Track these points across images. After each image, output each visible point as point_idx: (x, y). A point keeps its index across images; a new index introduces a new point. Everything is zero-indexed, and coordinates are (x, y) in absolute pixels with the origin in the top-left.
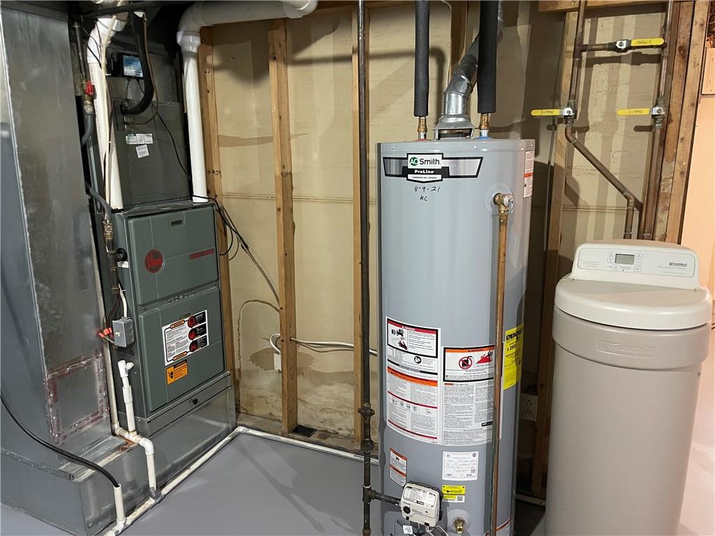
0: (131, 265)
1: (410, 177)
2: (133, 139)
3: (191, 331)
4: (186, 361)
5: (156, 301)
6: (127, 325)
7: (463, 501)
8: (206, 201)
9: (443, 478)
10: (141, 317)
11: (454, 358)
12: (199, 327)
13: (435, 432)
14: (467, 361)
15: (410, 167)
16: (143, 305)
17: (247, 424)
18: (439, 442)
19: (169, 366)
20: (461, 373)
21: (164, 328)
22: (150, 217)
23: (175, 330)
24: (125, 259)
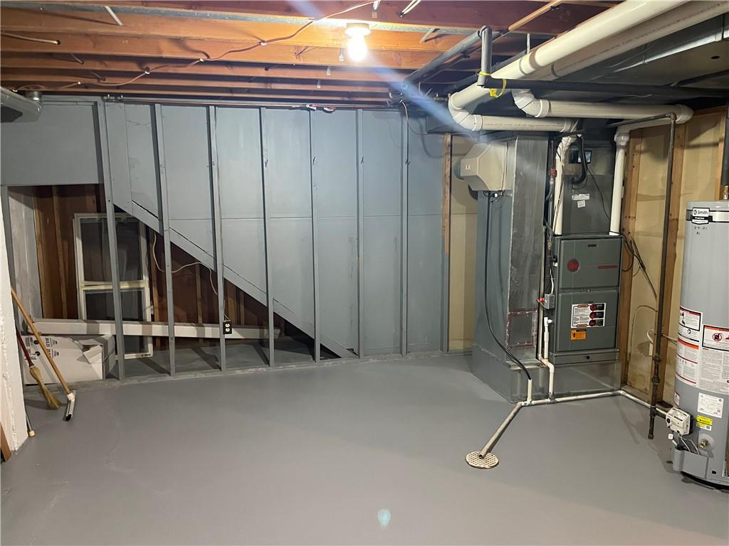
0: (559, 265)
1: (693, 221)
2: (575, 198)
3: (592, 313)
4: (585, 330)
5: (571, 288)
6: (551, 298)
7: (710, 430)
8: (617, 235)
9: (698, 411)
10: (560, 295)
11: (710, 333)
12: (598, 312)
13: (695, 378)
14: (718, 336)
15: (694, 215)
16: (562, 289)
17: (627, 390)
18: (697, 386)
19: (574, 329)
20: (714, 343)
21: (573, 306)
22: (575, 241)
23: (580, 309)
24: (556, 261)
